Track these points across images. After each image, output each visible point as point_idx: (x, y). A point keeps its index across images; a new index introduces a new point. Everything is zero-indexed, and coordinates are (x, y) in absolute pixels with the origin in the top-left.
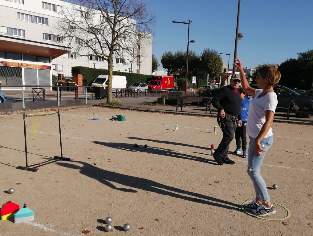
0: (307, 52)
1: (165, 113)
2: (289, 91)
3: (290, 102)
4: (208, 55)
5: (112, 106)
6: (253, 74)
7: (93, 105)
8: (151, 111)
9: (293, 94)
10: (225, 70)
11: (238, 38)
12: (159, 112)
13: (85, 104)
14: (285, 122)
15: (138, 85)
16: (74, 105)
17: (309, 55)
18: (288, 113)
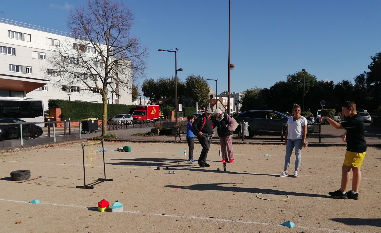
0: (296, 74)
1: (164, 142)
2: (281, 116)
3: (283, 126)
4: (193, 82)
5: (108, 139)
6: (242, 99)
7: (88, 139)
8: (151, 142)
9: (285, 118)
10: (212, 96)
11: (230, 68)
12: (159, 142)
13: (79, 139)
14: (280, 144)
15: (121, 116)
16: (70, 141)
17: (298, 76)
18: (282, 137)
